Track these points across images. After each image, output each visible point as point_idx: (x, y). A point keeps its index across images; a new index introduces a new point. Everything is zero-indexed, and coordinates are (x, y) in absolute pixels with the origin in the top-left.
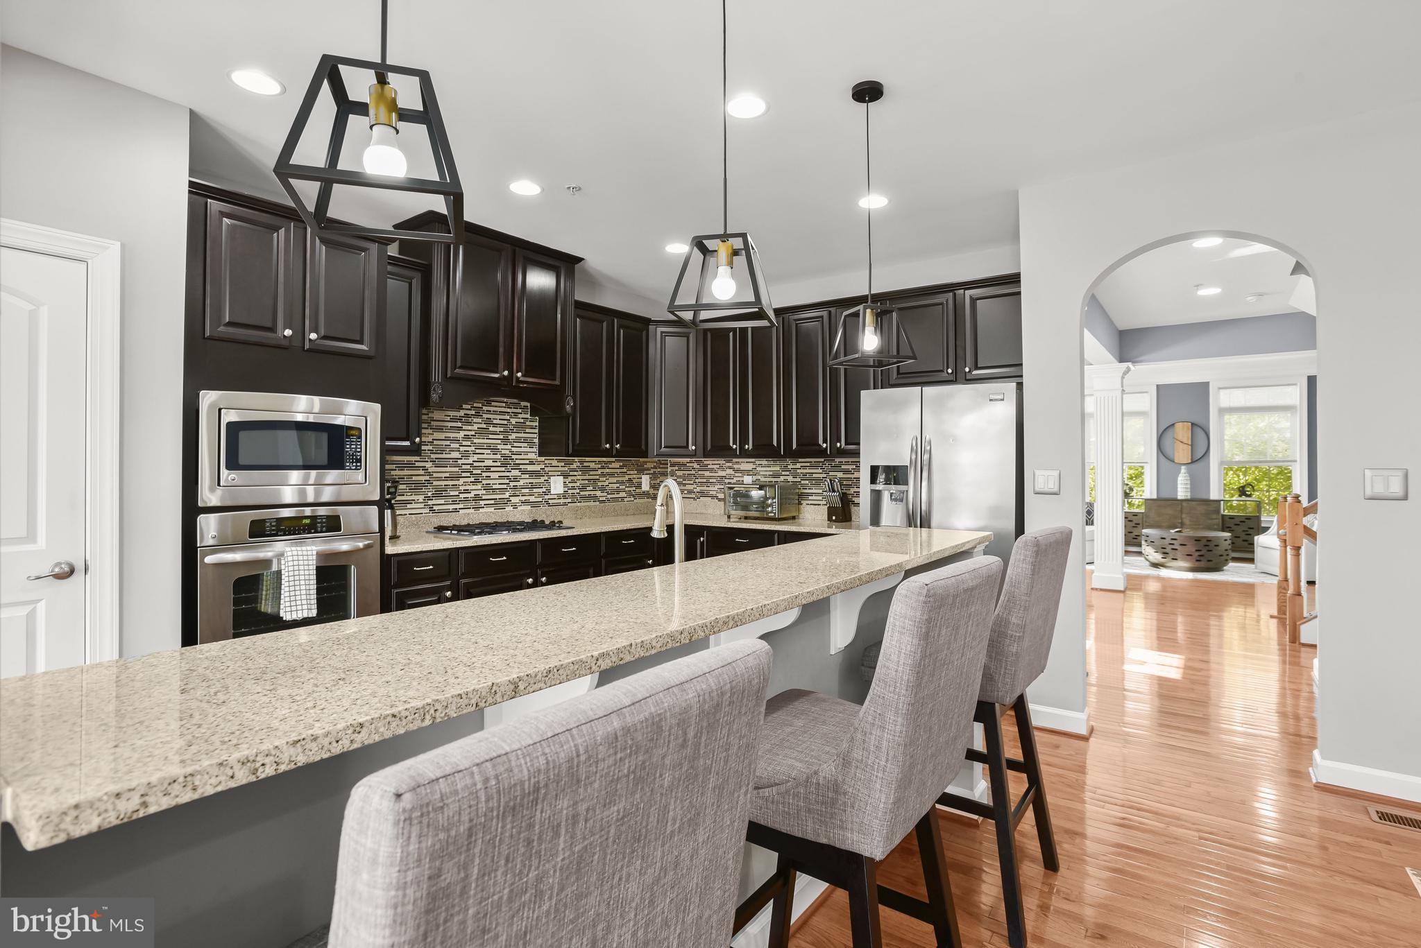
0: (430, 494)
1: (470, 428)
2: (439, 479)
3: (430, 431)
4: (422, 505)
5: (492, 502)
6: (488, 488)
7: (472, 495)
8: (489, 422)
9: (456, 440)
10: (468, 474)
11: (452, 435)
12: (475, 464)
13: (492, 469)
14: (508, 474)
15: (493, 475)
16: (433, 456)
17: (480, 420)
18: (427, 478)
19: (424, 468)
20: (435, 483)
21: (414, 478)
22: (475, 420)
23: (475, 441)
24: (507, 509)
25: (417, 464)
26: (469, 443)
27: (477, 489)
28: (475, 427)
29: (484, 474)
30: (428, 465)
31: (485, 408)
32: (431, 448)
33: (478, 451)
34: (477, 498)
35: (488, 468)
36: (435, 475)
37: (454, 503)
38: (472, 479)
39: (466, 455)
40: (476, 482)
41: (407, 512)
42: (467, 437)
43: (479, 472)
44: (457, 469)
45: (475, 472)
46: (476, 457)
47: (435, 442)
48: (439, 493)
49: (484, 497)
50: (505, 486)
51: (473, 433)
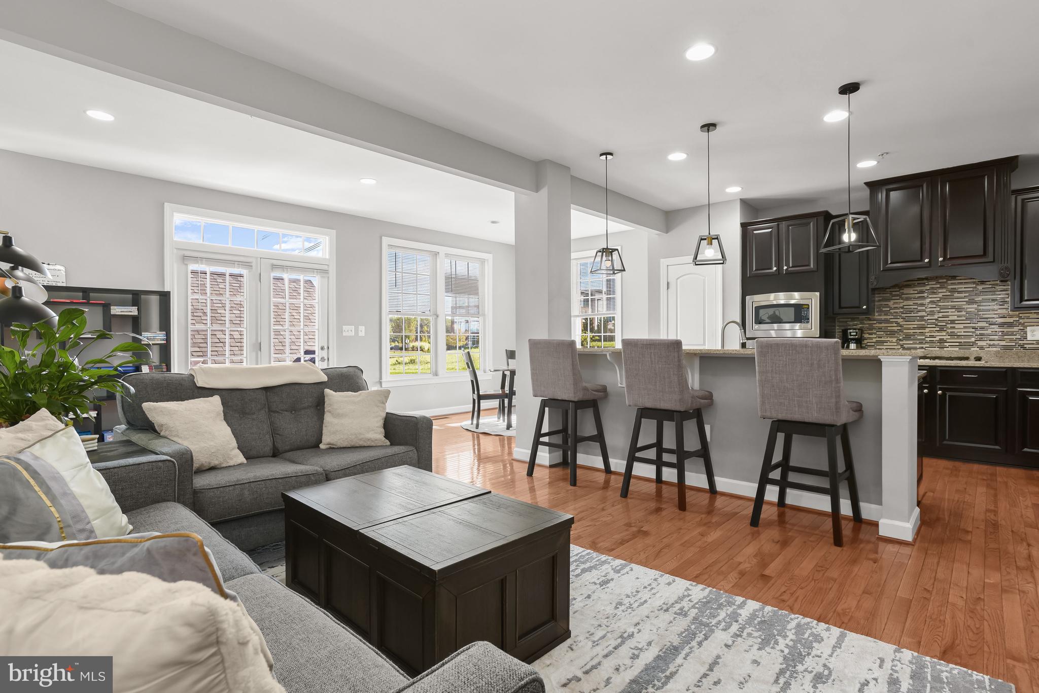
0: (901, 338)
1: (935, 296)
2: (909, 329)
3: (902, 301)
4: (896, 344)
5: (958, 344)
6: (952, 335)
7: (938, 338)
8: (953, 291)
9: (922, 305)
10: (934, 326)
11: (919, 302)
12: (940, 319)
13: (956, 322)
14: (974, 325)
15: (957, 326)
16: (903, 315)
17: (945, 290)
18: (899, 328)
19: (896, 323)
20: (905, 331)
21: (889, 328)
22: (940, 291)
23: (940, 304)
24: (973, 349)
25: (891, 320)
26: (934, 306)
27: (943, 335)
28: (940, 295)
29: (949, 326)
30: (899, 321)
31: (949, 282)
32: (902, 310)
33: (942, 311)
34: (942, 341)
35: (953, 322)
36: (905, 326)
37: (921, 343)
38: (938, 329)
39: (932, 313)
40: (941, 330)
41: (885, 347)
42: (932, 302)
43: (944, 324)
44: (923, 323)
45: (939, 324)
46: (941, 315)
47: (905, 307)
48: (908, 337)
49: (948, 341)
50: (971, 334)
51: (938, 299)
